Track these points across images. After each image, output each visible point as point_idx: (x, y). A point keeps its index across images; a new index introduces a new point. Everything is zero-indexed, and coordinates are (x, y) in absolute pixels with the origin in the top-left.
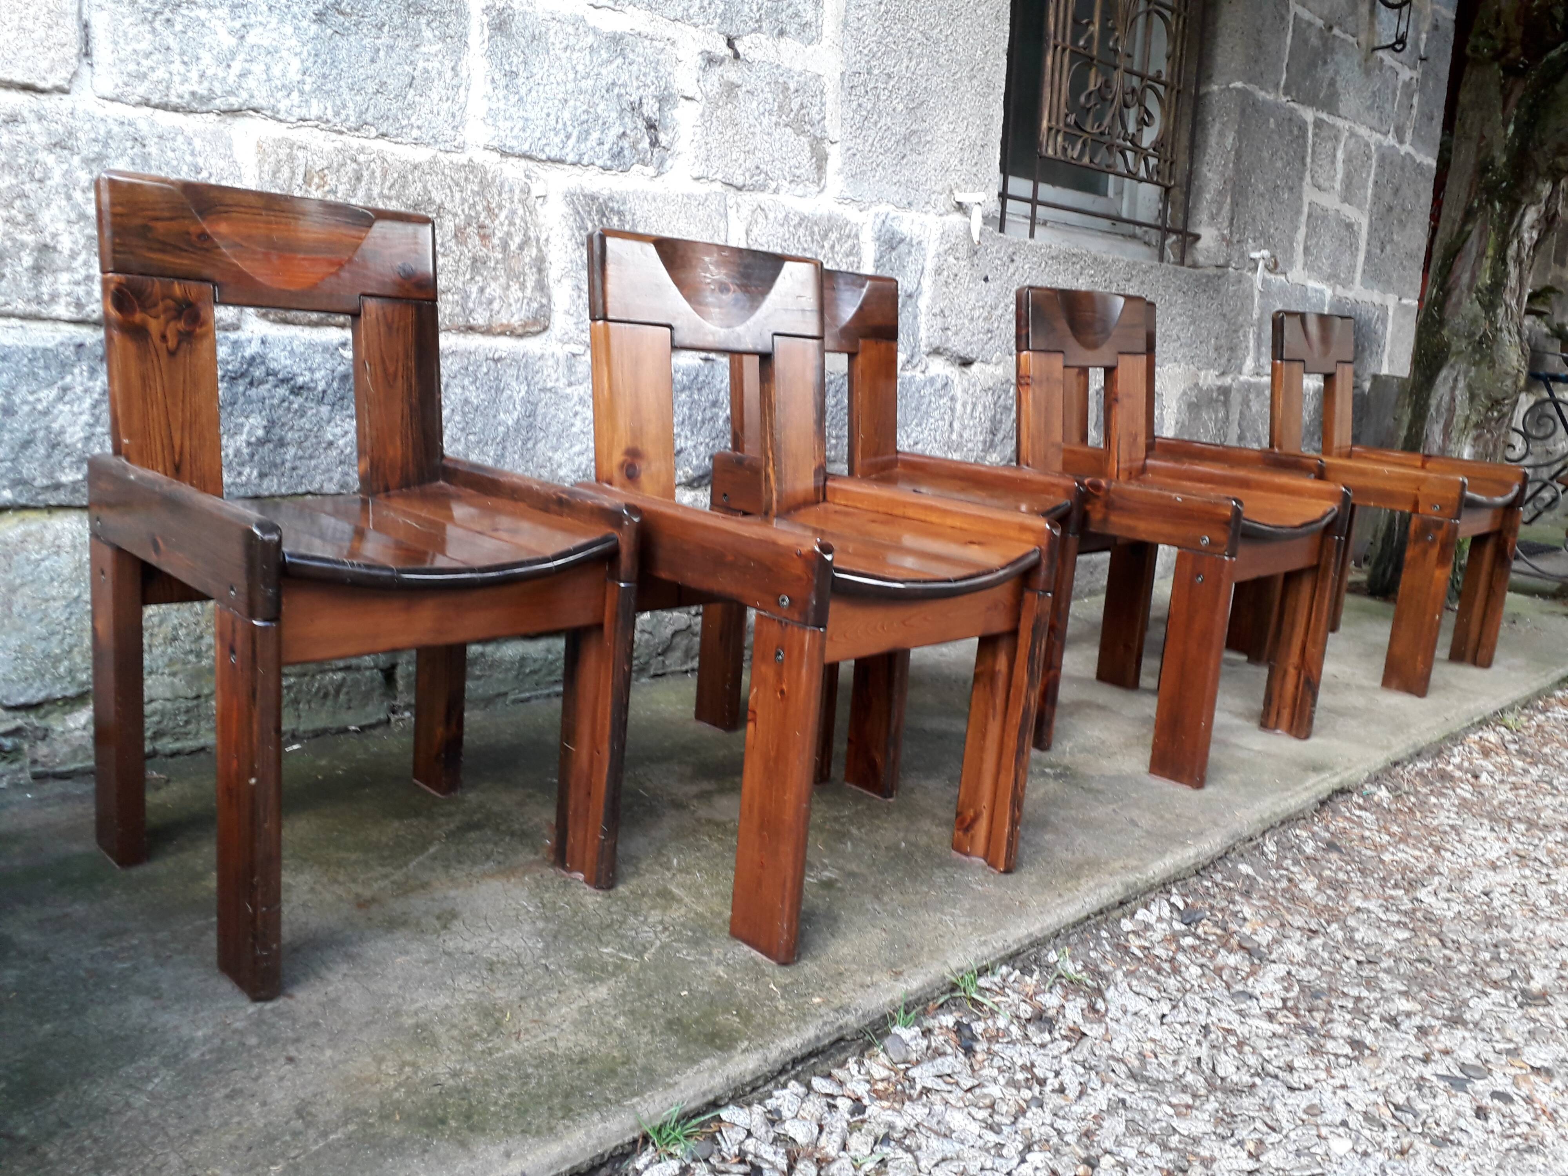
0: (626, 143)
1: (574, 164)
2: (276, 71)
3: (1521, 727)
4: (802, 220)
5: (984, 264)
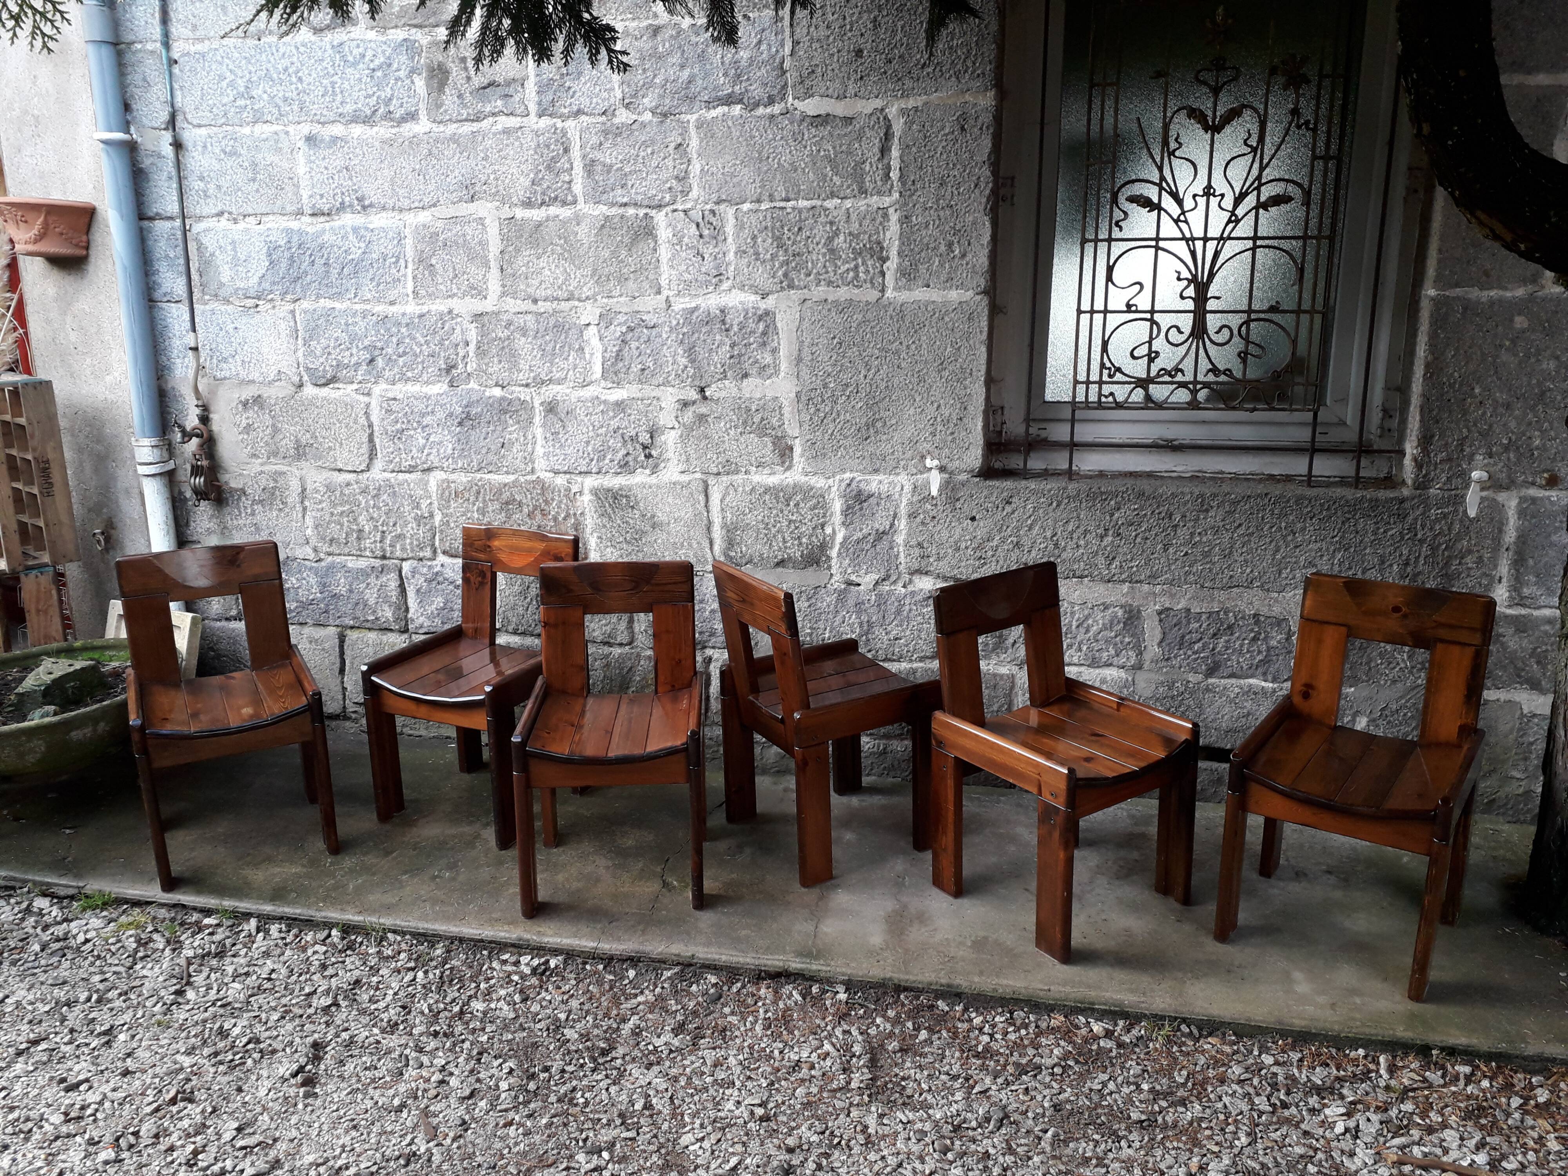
0: (630, 458)
1: (598, 473)
2: (442, 451)
3: (1169, 1040)
4: (767, 490)
5: (969, 508)
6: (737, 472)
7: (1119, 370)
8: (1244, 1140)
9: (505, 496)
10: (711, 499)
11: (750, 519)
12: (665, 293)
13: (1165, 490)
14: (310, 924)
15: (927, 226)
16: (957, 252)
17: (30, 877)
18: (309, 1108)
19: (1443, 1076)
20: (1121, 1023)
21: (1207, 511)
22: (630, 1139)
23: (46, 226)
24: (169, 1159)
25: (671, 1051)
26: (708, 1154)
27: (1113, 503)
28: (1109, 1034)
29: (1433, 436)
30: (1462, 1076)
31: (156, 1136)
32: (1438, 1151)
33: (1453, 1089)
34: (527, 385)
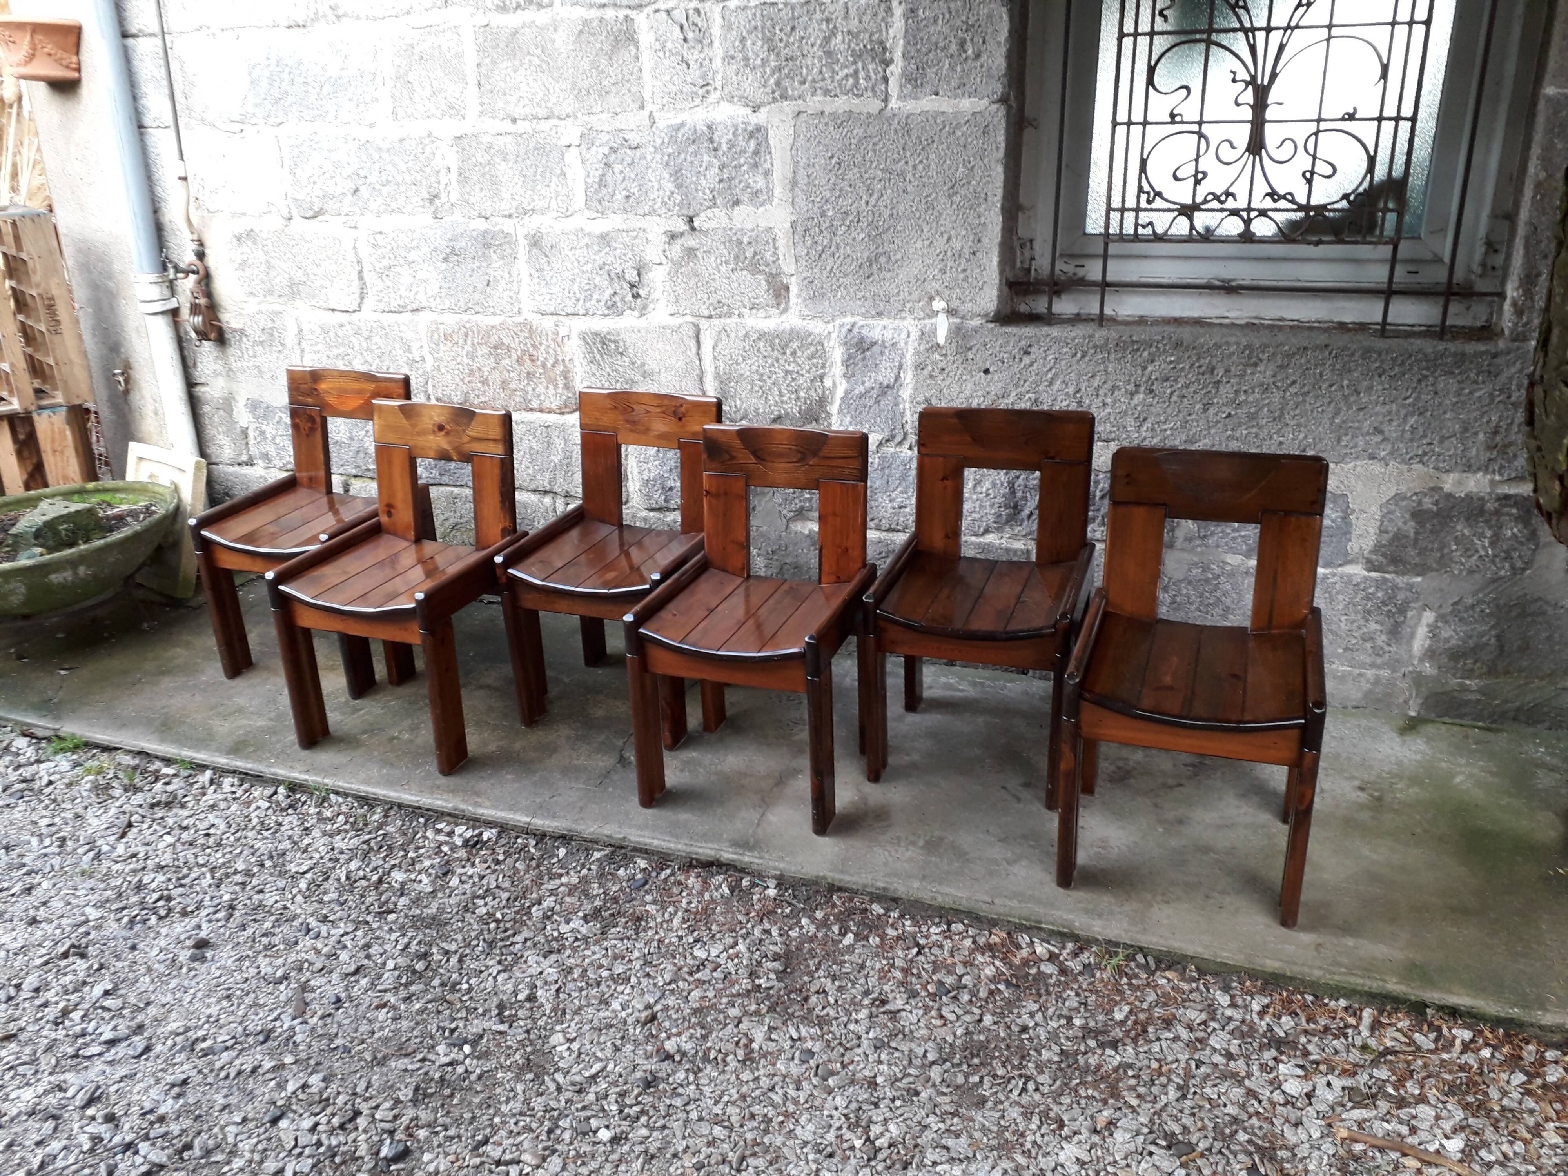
0: (617, 298)
1: (585, 315)
2: (429, 290)
3: (1119, 971)
4: (762, 336)
5: (981, 359)
6: (730, 315)
7: (1159, 194)
8: (1173, 1094)
9: (493, 340)
10: (703, 346)
11: (744, 369)
12: (649, 107)
13: (1206, 339)
14: (258, 779)
15: (935, 21)
16: (970, 52)
17: (13, 717)
18: (193, 973)
19: (1436, 1041)
20: (1070, 946)
21: (1255, 365)
22: (501, 1033)
23: (34, 47)
24: (39, 1015)
25: (577, 939)
26: (574, 1056)
27: (1145, 354)
28: (1053, 958)
29: (1539, 275)
30: (1458, 1042)
31: (37, 990)
32: (1405, 1130)
33: (1445, 1056)
34: (510, 216)
